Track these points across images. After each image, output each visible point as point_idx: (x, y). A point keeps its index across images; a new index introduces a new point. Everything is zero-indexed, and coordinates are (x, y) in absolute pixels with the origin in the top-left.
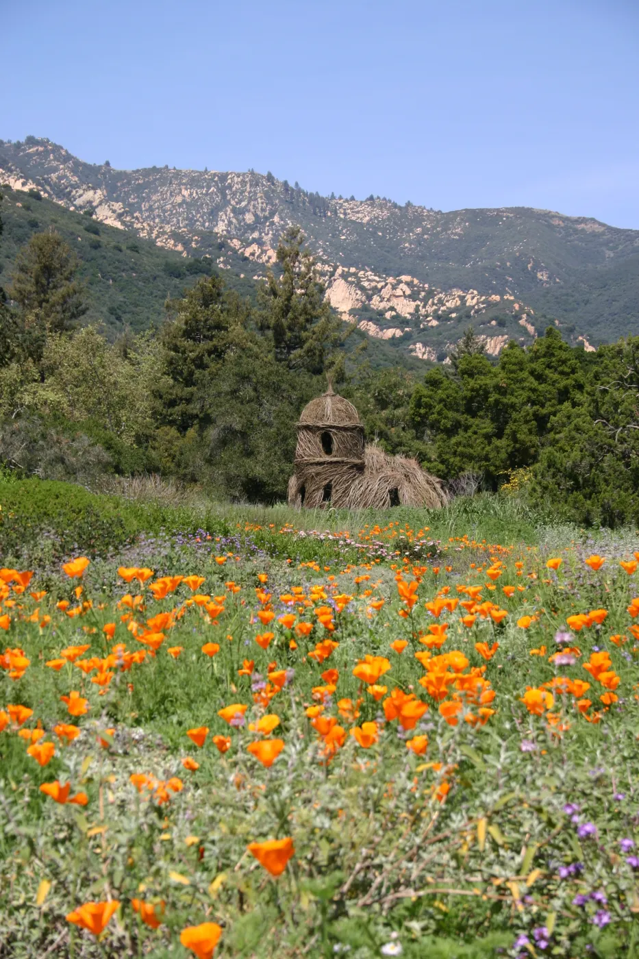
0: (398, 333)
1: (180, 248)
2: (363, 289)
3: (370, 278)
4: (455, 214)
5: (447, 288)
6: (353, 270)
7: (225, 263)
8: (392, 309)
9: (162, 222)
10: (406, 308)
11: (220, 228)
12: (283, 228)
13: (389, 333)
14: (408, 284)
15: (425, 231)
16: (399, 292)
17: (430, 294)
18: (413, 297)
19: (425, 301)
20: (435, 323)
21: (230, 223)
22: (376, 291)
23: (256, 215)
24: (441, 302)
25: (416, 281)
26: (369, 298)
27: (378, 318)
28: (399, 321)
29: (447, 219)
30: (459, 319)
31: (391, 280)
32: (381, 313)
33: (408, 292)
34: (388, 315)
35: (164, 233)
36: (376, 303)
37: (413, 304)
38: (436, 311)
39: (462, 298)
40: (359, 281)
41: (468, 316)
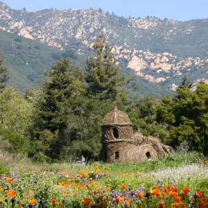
0: (164, 79)
1: (60, 46)
2: (146, 60)
3: (149, 55)
4: (188, 22)
5: (186, 57)
6: (141, 51)
7: (81, 52)
8: (160, 68)
9: (51, 34)
10: (167, 68)
11: (78, 36)
12: (107, 33)
13: (159, 80)
14: (166, 56)
15: (174, 31)
16: (163, 60)
17: (177, 61)
18: (170, 62)
19: (175, 63)
20: (180, 74)
21: (83, 33)
22: (153, 60)
23: (94, 28)
24: (183, 64)
25: (171, 55)
26: (149, 64)
27: (153, 73)
28: (164, 74)
29: (184, 25)
30: (191, 72)
31: (159, 55)
32: (155, 71)
33: (167, 60)
34: (158, 71)
35: (52, 39)
36: (152, 66)
37: (170, 66)
38: (180, 68)
39: (193, 62)
40: (144, 56)
41: (196, 70)
